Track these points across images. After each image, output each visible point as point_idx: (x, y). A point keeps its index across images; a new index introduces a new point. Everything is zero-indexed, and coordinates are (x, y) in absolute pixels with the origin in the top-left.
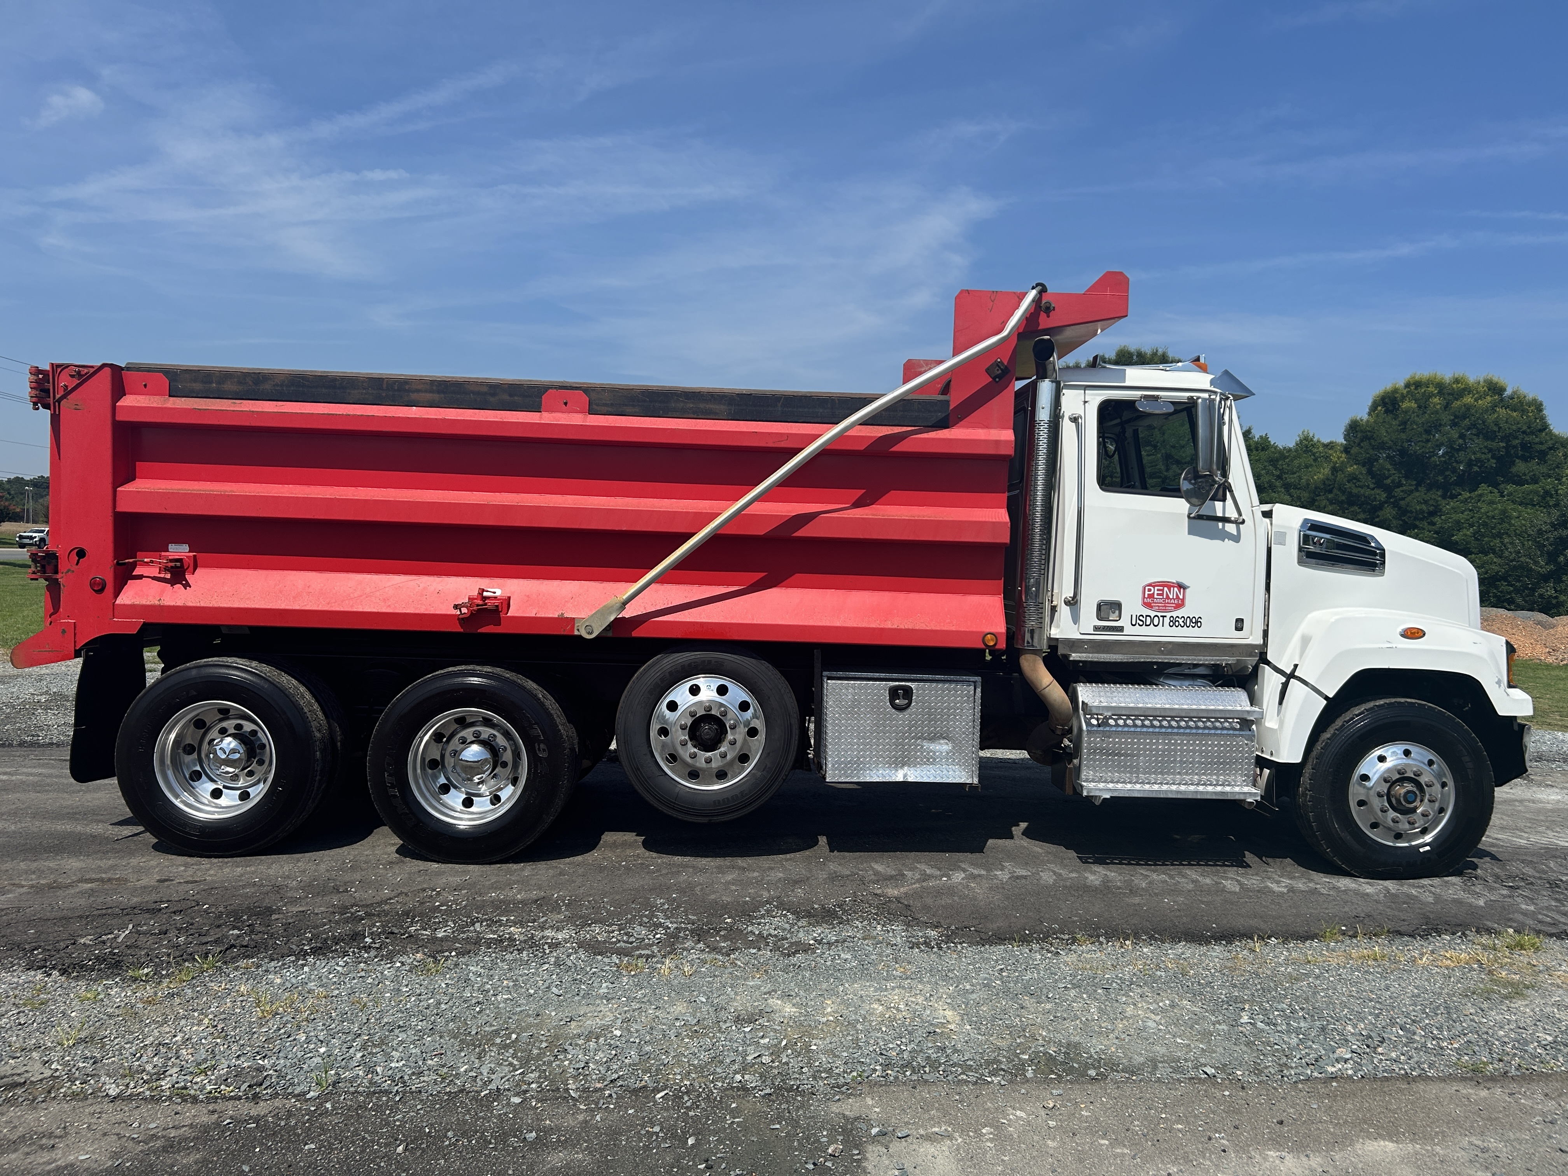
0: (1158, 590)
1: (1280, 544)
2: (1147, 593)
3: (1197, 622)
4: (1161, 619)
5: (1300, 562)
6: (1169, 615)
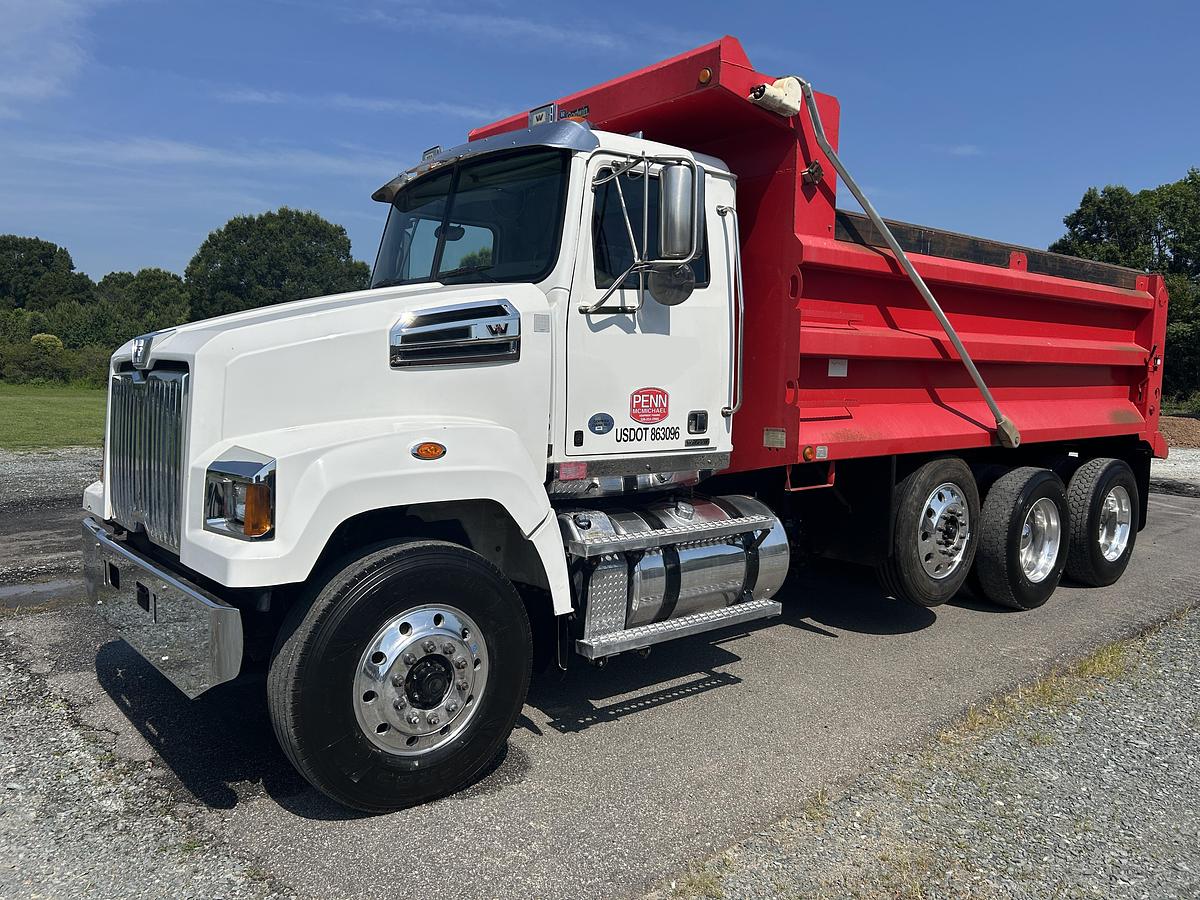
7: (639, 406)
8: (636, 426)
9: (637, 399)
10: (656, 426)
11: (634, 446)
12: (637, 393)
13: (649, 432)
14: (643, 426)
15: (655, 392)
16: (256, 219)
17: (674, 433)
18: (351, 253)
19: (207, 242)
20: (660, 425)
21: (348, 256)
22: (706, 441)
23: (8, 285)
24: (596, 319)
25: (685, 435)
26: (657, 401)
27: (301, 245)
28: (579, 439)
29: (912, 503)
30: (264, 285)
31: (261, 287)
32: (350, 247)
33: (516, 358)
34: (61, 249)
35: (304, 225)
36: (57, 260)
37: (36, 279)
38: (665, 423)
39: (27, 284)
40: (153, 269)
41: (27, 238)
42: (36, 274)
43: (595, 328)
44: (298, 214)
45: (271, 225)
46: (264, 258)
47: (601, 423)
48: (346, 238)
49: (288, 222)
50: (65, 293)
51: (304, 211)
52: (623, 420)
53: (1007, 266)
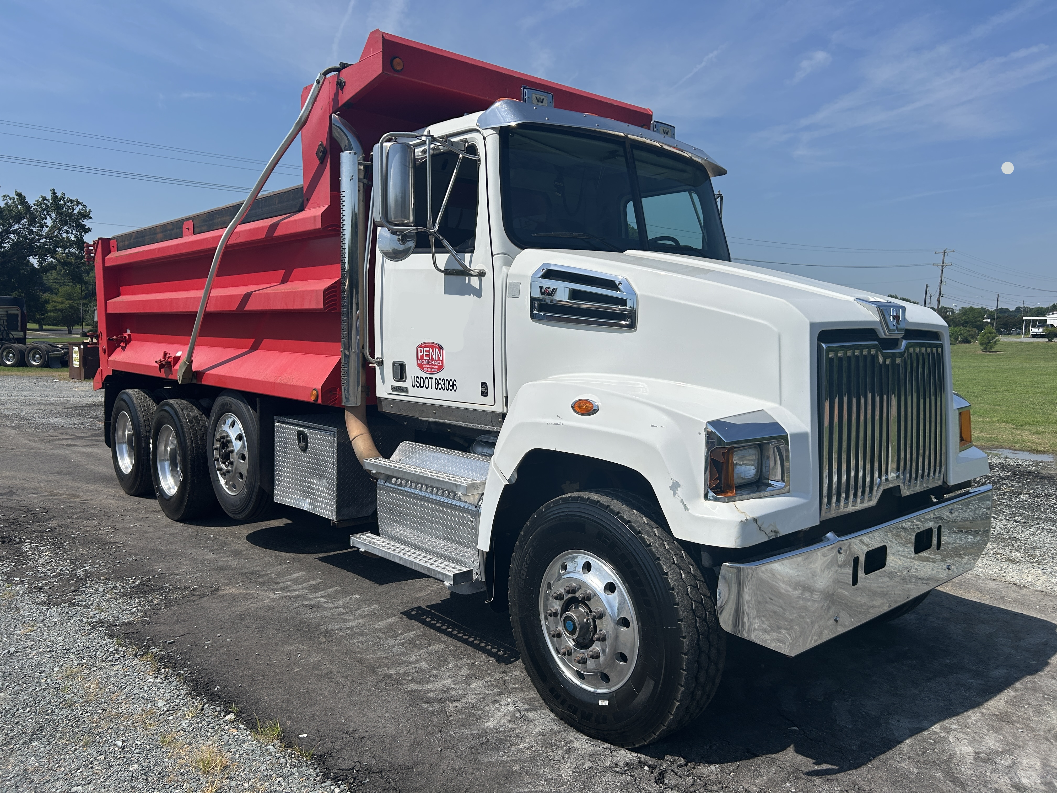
0: (427, 351)
1: (514, 296)
2: (419, 354)
3: (452, 385)
4: (430, 380)
5: (533, 316)
6: (434, 376)
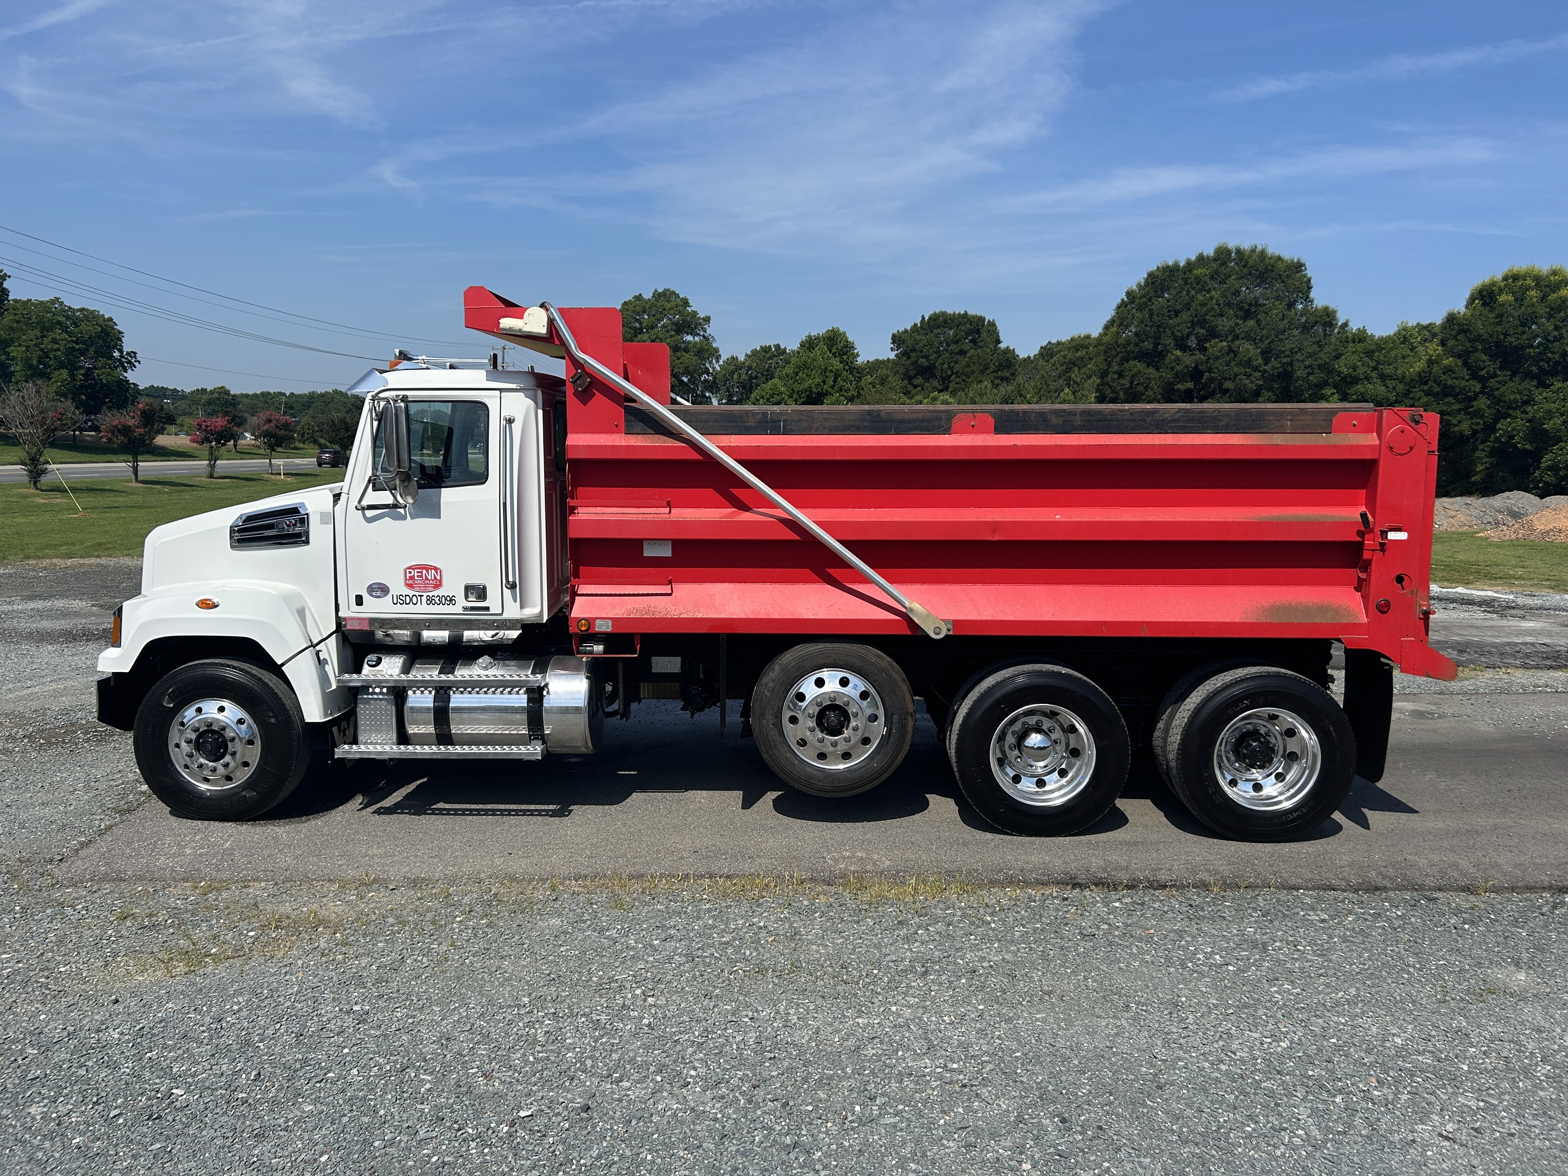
7: (412, 578)
8: (411, 593)
9: (410, 573)
10: (431, 594)
11: (411, 608)
12: (410, 568)
13: (424, 599)
14: (417, 594)
15: (427, 568)
16: (1182, 265)
17: (451, 600)
18: (1312, 295)
19: (1123, 300)
20: (436, 593)
21: (1307, 299)
22: (487, 609)
23: (935, 367)
24: (370, 513)
25: (461, 602)
26: (432, 574)
27: (1237, 293)
28: (359, 600)
29: (767, 684)
30: (1184, 348)
31: (1178, 353)
32: (1310, 288)
33: (307, 542)
34: (989, 321)
35: (1245, 266)
36: (984, 335)
37: (961, 358)
38: (439, 592)
39: (952, 364)
40: (1082, 336)
41: (957, 312)
42: (962, 353)
43: (370, 520)
44: (1239, 252)
45: (1198, 272)
46: (1185, 316)
47: (379, 590)
48: (1305, 276)
49: (1224, 264)
50: (987, 372)
51: (1246, 246)
52: (398, 587)
53: (947, 431)
